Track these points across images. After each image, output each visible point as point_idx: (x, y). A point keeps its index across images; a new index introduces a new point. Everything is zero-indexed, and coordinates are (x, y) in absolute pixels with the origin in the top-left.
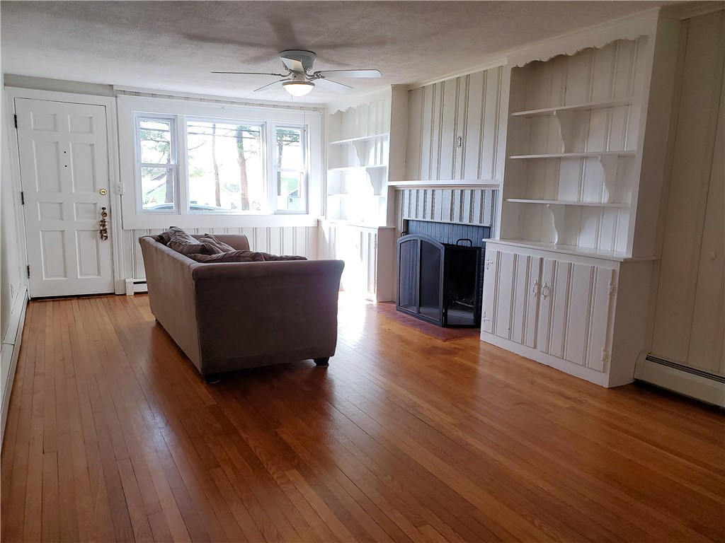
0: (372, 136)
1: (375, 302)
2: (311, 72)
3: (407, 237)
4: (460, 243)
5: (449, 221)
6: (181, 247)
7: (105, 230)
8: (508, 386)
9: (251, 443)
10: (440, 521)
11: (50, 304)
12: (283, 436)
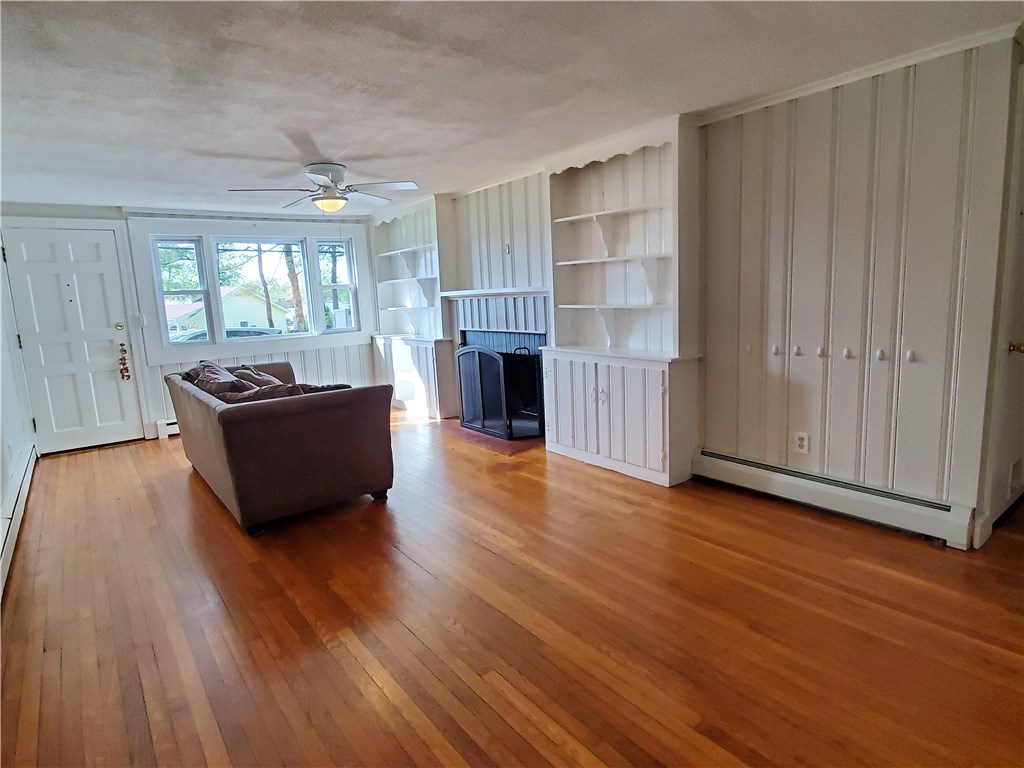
0: (420, 246)
1: (439, 420)
2: (342, 186)
3: (466, 349)
4: (518, 352)
5: (505, 330)
6: (210, 385)
7: (127, 370)
8: (574, 497)
9: (298, 602)
10: (505, 664)
11: (64, 459)
12: (335, 588)
